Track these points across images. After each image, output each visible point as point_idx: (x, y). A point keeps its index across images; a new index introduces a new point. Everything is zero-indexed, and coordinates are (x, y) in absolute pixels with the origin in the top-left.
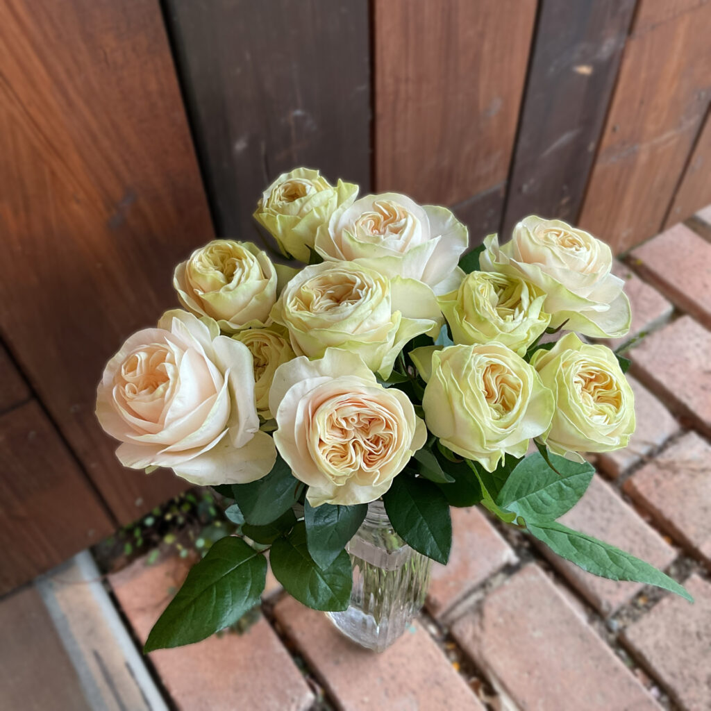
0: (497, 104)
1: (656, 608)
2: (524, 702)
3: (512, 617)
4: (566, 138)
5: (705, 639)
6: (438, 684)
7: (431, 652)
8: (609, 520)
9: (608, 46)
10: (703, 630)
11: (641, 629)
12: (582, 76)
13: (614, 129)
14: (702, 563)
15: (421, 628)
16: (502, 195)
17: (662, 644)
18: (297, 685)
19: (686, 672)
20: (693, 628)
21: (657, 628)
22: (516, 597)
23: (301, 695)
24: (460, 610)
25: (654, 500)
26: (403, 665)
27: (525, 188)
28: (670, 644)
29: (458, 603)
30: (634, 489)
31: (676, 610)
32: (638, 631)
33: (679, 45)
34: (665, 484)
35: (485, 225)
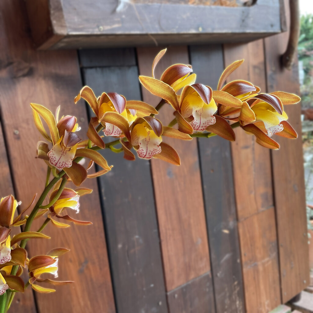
0: (200, 241)
4: (227, 256)
9: (231, 224)
12: (226, 234)
13: (245, 255)
16: (210, 276)
27: (219, 275)
33: (256, 225)
35: (207, 290)
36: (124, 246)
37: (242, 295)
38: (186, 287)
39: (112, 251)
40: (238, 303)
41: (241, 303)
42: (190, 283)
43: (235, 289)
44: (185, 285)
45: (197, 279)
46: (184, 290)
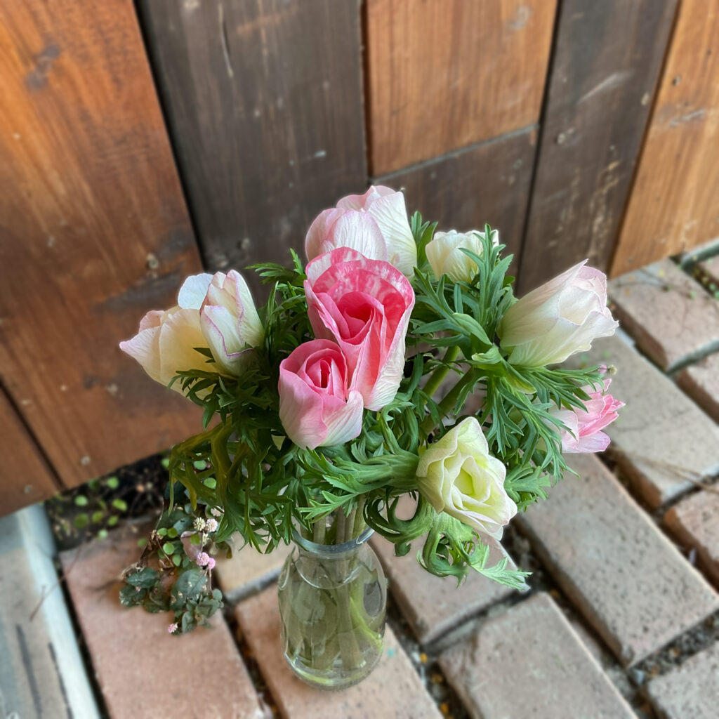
1: (690, 661)
3: (511, 652)
4: (611, 81)
7: (410, 681)
8: (642, 553)
11: (669, 685)
13: (673, 82)
15: (402, 652)
16: (533, 142)
17: (692, 705)
18: (246, 699)
21: (689, 686)
22: (519, 629)
23: (248, 711)
24: (453, 637)
25: (700, 536)
26: (374, 691)
27: (562, 138)
28: (702, 706)
29: (451, 629)
30: (678, 520)
31: (714, 667)
32: (664, 687)
35: (512, 180)
37: (621, 203)
38: (440, 167)
40: (599, 220)
41: (610, 221)
42: (456, 155)
43: (603, 184)
44: (439, 159)
45: (485, 148)
46: (433, 176)
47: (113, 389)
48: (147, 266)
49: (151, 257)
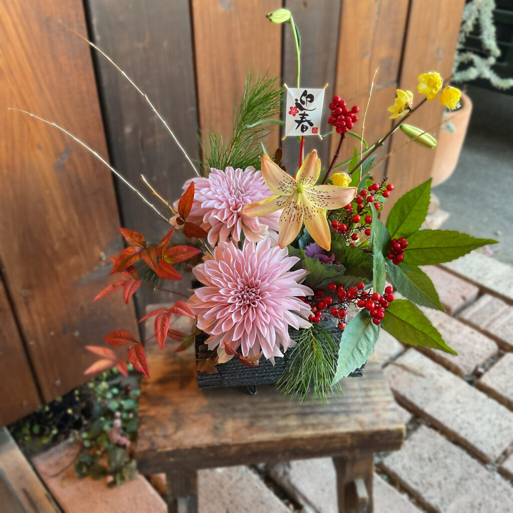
2: (320, 508)
5: (434, 461)
6: (262, 503)
7: (257, 484)
10: (432, 457)
14: (427, 419)
15: (249, 472)
17: (407, 466)
19: (424, 482)
20: (426, 456)
21: (403, 457)
26: (238, 493)
28: (412, 466)
31: (414, 446)
32: (391, 461)
34: (398, 377)
36: (135, 130)
39: (113, 138)
47: (77, 334)
48: (100, 259)
49: (102, 254)
